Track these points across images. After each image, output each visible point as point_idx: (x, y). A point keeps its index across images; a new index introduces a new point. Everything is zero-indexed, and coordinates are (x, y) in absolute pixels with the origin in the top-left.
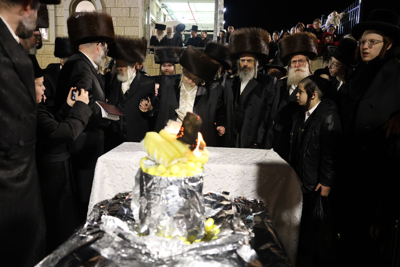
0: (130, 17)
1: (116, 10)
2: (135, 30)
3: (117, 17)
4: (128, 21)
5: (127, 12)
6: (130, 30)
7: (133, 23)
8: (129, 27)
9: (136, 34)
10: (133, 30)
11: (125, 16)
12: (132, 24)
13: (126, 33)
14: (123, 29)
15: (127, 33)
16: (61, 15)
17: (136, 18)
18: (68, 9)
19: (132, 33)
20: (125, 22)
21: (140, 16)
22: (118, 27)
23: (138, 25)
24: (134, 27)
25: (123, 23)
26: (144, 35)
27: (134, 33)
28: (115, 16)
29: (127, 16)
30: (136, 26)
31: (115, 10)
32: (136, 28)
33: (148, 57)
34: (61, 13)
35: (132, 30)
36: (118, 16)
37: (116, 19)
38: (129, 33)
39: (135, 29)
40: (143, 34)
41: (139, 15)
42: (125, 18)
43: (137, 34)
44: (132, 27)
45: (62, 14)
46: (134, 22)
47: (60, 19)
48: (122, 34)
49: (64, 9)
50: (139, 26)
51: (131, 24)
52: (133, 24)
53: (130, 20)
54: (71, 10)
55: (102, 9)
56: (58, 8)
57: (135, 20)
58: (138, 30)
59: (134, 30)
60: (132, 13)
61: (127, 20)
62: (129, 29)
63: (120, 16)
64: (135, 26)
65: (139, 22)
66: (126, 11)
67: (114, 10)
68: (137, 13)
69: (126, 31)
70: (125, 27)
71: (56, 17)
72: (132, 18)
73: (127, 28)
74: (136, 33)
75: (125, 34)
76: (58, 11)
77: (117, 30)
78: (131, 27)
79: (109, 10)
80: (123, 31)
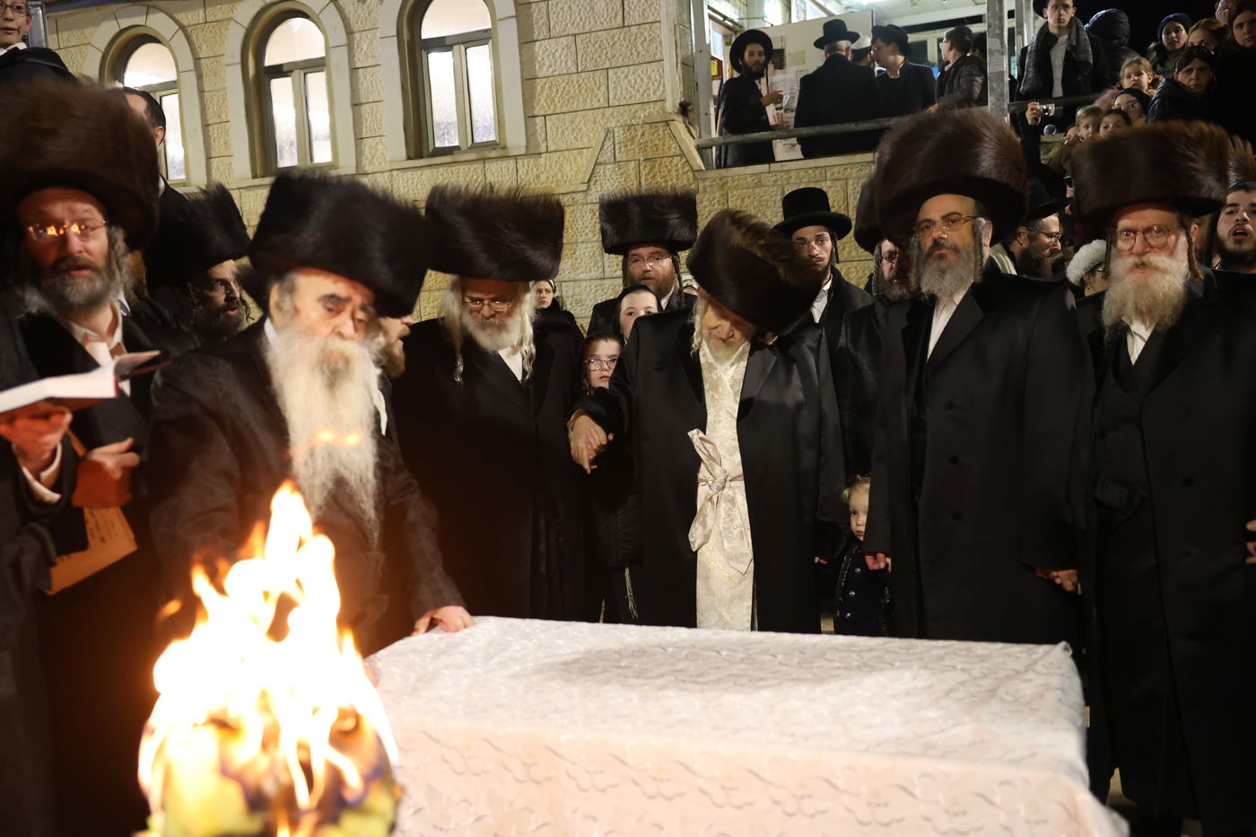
0: (624, 27)
1: (570, 8)
2: (650, 78)
3: (575, 35)
4: (617, 45)
5: (610, 10)
6: (629, 82)
7: (640, 48)
8: (626, 70)
9: (655, 93)
10: (642, 79)
11: (606, 26)
12: (635, 54)
13: (616, 94)
14: (603, 80)
15: (619, 93)
16: (371, 62)
17: (647, 26)
18: (395, 34)
19: (638, 91)
20: (609, 49)
21: (663, 18)
22: (583, 75)
23: (658, 57)
24: (644, 65)
25: (600, 57)
26: (684, 94)
27: (644, 91)
28: (566, 33)
29: (614, 24)
30: (652, 58)
31: (566, 8)
32: (650, 67)
33: (707, 183)
34: (370, 54)
35: (638, 81)
36: (577, 31)
37: (573, 45)
38: (624, 93)
39: (649, 71)
40: (679, 88)
41: (658, 14)
42: (605, 33)
43: (658, 93)
44: (637, 67)
45: (373, 57)
46: (642, 43)
47: (368, 77)
48: (599, 101)
49: (378, 36)
50: (662, 60)
51: (632, 54)
52: (639, 53)
53: (624, 37)
54: (406, 37)
55: (514, 13)
56: (357, 36)
57: (646, 34)
58: (661, 77)
59: (645, 80)
60: (630, 8)
61: (616, 39)
62: (626, 77)
63: (587, 29)
64: (647, 59)
65: (661, 42)
66: (607, 5)
67: (562, 9)
68: (650, 6)
69: (616, 88)
70: (611, 72)
71: (354, 70)
72: (634, 29)
73: (615, 73)
74: (652, 90)
75: (611, 97)
76: (358, 47)
77: (579, 86)
78: (632, 69)
79: (544, 10)
80: (603, 88)
